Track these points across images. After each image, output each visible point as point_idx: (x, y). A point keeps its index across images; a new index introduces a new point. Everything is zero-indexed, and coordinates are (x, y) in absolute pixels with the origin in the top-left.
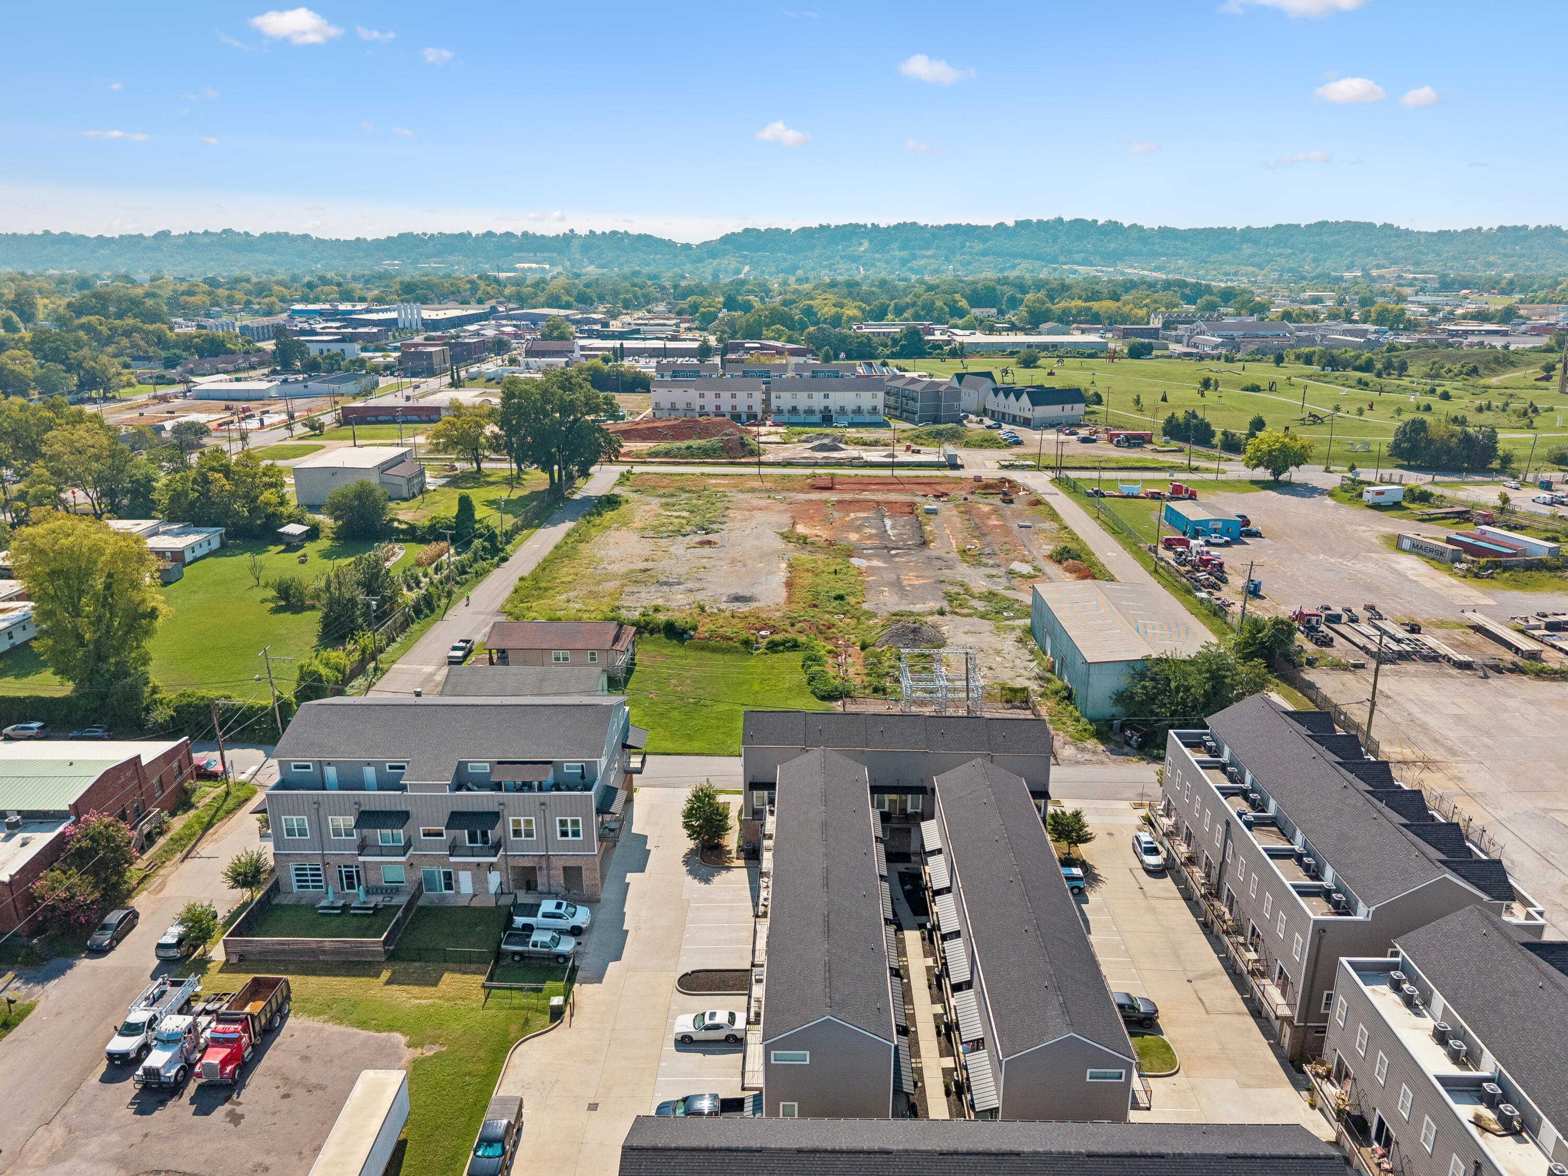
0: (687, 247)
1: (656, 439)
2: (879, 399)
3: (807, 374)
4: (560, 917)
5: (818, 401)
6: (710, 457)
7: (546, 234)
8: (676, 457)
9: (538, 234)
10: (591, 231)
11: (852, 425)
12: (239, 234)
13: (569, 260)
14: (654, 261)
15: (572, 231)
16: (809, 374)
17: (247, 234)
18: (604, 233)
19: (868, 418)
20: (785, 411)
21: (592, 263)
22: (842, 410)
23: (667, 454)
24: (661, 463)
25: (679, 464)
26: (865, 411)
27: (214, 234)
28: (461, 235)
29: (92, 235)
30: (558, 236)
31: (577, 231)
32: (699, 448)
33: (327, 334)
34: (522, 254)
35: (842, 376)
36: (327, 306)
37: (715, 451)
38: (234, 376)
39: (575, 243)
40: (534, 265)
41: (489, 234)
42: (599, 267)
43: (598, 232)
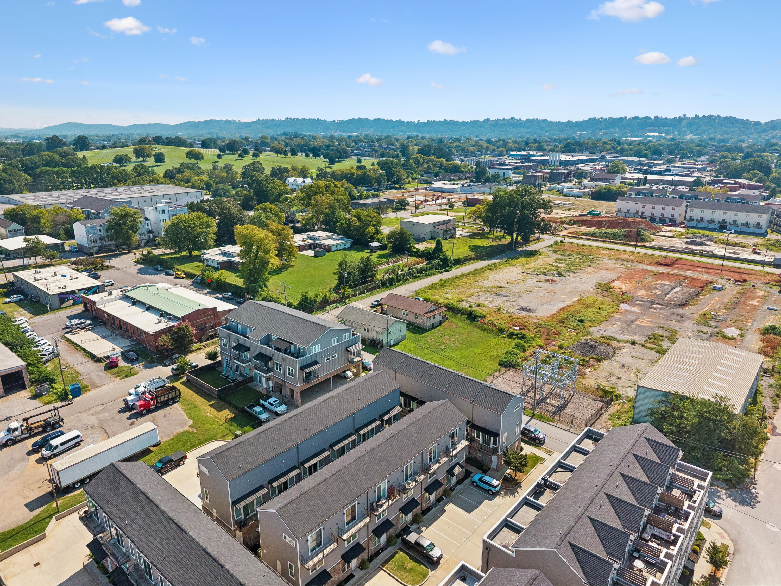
0: (758, 123)
1: (598, 226)
2: (764, 219)
3: (722, 200)
4: (272, 405)
5: (719, 216)
6: (615, 239)
7: (668, 117)
8: (597, 237)
9: (664, 117)
10: (696, 115)
11: (736, 232)
12: (517, 119)
13: (678, 131)
14: (732, 132)
15: (684, 115)
16: (724, 199)
17: (520, 119)
18: (704, 116)
19: (752, 230)
20: (695, 220)
21: (691, 132)
22: (735, 223)
23: (593, 235)
24: (586, 239)
25: (596, 240)
26: (751, 225)
27: (506, 120)
28: (621, 118)
29: (460, 120)
30: (675, 118)
31: (688, 116)
32: (611, 234)
33: (510, 165)
34: (651, 128)
35: (748, 203)
36: (525, 153)
37: (619, 236)
38: (452, 182)
39: (685, 122)
40: (656, 134)
41: (636, 118)
42: (695, 135)
43: (701, 116)
